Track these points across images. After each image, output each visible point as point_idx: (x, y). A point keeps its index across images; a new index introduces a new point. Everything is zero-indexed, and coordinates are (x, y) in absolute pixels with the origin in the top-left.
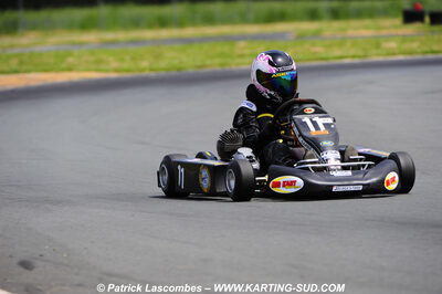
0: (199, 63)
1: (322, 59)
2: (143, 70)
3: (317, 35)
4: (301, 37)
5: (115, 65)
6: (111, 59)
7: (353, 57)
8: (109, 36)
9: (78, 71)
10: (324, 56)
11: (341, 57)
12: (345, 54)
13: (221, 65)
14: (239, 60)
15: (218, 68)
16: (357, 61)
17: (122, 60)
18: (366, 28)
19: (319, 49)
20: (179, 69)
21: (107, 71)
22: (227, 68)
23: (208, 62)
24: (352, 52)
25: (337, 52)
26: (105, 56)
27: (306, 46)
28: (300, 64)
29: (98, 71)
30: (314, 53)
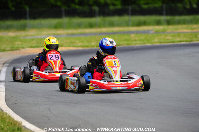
1: (173, 42)
2: (93, 46)
3: (164, 32)
5: (79, 44)
6: (77, 41)
7: (186, 41)
9: (65, 46)
10: (172, 40)
11: (180, 41)
12: (182, 40)
13: (128, 44)
14: (134, 42)
15: (126, 46)
17: (82, 42)
18: (187, 29)
19: (169, 38)
21: (78, 47)
22: (130, 45)
23: (121, 43)
24: (185, 39)
25: (178, 39)
26: (73, 40)
27: (163, 36)
28: (162, 44)
29: (73, 46)
30: (167, 39)
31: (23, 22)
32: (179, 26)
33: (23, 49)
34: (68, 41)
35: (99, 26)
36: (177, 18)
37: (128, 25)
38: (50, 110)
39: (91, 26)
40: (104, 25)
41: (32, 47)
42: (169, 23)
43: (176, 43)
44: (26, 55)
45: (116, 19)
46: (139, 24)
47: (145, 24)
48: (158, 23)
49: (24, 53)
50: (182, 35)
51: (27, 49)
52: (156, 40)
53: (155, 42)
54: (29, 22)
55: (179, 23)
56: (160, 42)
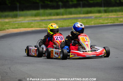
0: (68, 25)
3: (100, 17)
4: (96, 18)
5: (44, 26)
6: (43, 24)
7: (111, 23)
8: (43, 18)
9: (34, 28)
10: (102, 23)
11: (107, 23)
12: (108, 22)
16: (112, 24)
17: (46, 24)
18: (114, 15)
20: (62, 27)
21: (42, 28)
23: (70, 25)
24: (110, 22)
25: (106, 22)
26: (41, 24)
27: (98, 20)
28: (96, 25)
29: (40, 27)
30: (100, 22)
31: (15, 13)
32: (111, 14)
33: (8, 30)
34: (38, 24)
35: (62, 14)
36: (111, 8)
37: (80, 13)
38: (10, 68)
39: (57, 14)
40: (66, 14)
41: (13, 28)
42: (106, 12)
43: (104, 24)
44: (9, 33)
45: (73, 10)
46: (88, 13)
47: (90, 12)
48: (99, 12)
49: (8, 32)
50: (109, 19)
51: (10, 29)
52: (92, 23)
53: (92, 24)
54: (19, 13)
55: (112, 11)
56: (95, 24)
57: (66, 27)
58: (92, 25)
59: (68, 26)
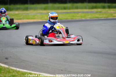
14: (76, 18)
20: (61, 19)
57: (64, 20)
58: (88, 19)
59: (66, 19)
